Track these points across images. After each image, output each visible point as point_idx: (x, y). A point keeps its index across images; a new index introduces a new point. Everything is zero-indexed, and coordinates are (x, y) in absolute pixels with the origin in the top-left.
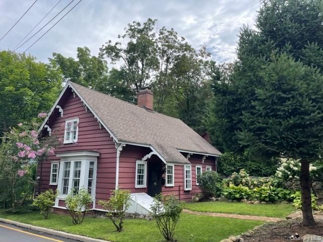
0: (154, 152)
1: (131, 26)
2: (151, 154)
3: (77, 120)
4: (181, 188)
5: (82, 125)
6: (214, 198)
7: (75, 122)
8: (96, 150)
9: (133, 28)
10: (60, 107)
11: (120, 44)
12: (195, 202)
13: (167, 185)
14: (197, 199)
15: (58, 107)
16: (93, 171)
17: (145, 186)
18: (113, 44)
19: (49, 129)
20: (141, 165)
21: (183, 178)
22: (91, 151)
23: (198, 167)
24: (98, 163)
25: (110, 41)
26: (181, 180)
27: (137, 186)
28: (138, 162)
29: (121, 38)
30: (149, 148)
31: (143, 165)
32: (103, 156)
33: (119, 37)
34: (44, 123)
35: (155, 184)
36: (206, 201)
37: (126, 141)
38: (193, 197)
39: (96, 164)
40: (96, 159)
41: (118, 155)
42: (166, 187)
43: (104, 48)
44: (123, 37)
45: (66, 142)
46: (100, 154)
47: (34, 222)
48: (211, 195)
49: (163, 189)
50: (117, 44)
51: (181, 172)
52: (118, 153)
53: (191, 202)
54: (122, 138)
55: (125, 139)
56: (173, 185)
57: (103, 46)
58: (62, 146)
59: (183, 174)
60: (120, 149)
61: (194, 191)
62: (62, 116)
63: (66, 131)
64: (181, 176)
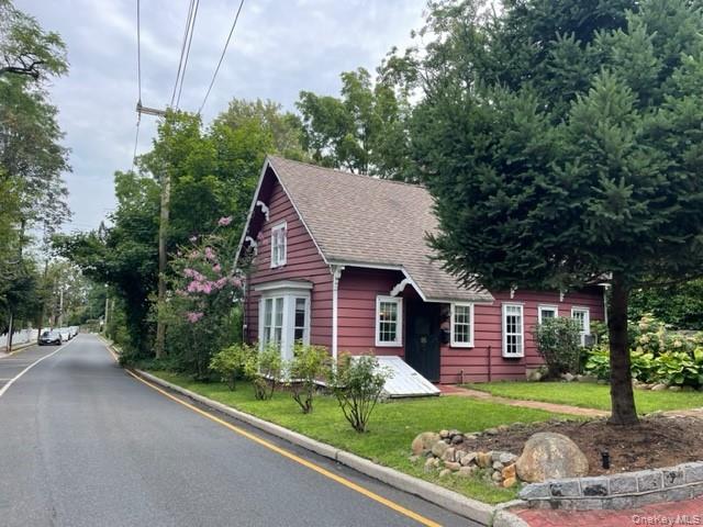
0: (408, 280)
1: (435, 5)
2: (404, 282)
3: (285, 225)
4: (493, 352)
5: (292, 233)
6: (569, 376)
7: (283, 229)
8: (307, 278)
9: (440, 8)
10: (263, 204)
11: (416, 50)
12: (533, 381)
13: (454, 344)
14: (538, 376)
15: (259, 203)
16: (303, 315)
17: (398, 342)
18: (400, 55)
19: (253, 244)
20: (388, 304)
21: (501, 332)
22: (303, 280)
23: (544, 309)
24: (312, 301)
25: (395, 49)
26: (495, 336)
27: (379, 343)
28: (380, 299)
29: (418, 36)
30: (400, 272)
31: (395, 305)
32: (318, 288)
33: (413, 35)
34: (244, 234)
35: (424, 340)
36: (553, 381)
37: (343, 261)
38: (528, 372)
39: (308, 301)
40: (309, 293)
41: (335, 286)
42: (450, 348)
43: (385, 65)
44: (423, 32)
45: (273, 265)
46: (314, 285)
47: (212, 395)
48: (565, 369)
49: (444, 351)
50: (409, 51)
51: (495, 319)
52: (336, 282)
53: (524, 381)
54: (337, 255)
55: (344, 256)
56: (470, 344)
57: (383, 61)
58: (270, 272)
59: (501, 324)
60: (337, 275)
61: (530, 360)
62: (268, 219)
63: (273, 246)
64: (495, 328)
